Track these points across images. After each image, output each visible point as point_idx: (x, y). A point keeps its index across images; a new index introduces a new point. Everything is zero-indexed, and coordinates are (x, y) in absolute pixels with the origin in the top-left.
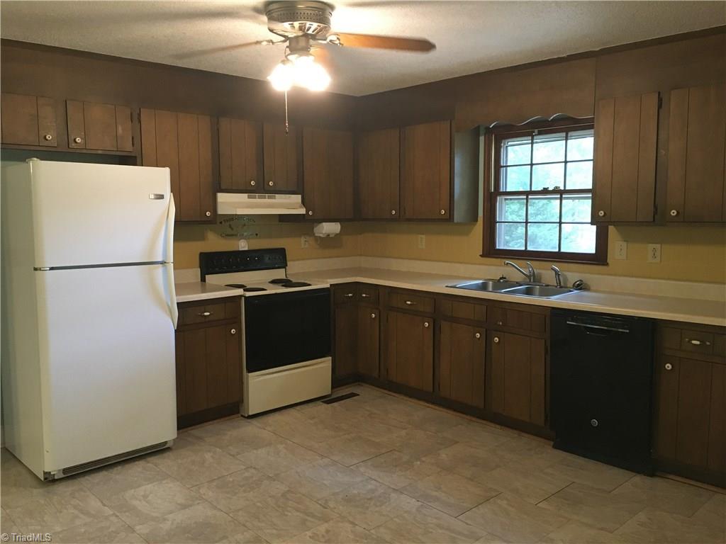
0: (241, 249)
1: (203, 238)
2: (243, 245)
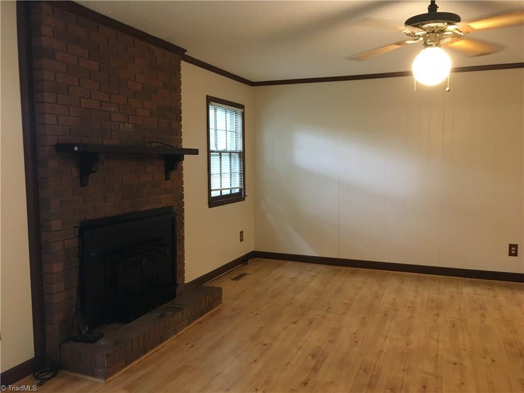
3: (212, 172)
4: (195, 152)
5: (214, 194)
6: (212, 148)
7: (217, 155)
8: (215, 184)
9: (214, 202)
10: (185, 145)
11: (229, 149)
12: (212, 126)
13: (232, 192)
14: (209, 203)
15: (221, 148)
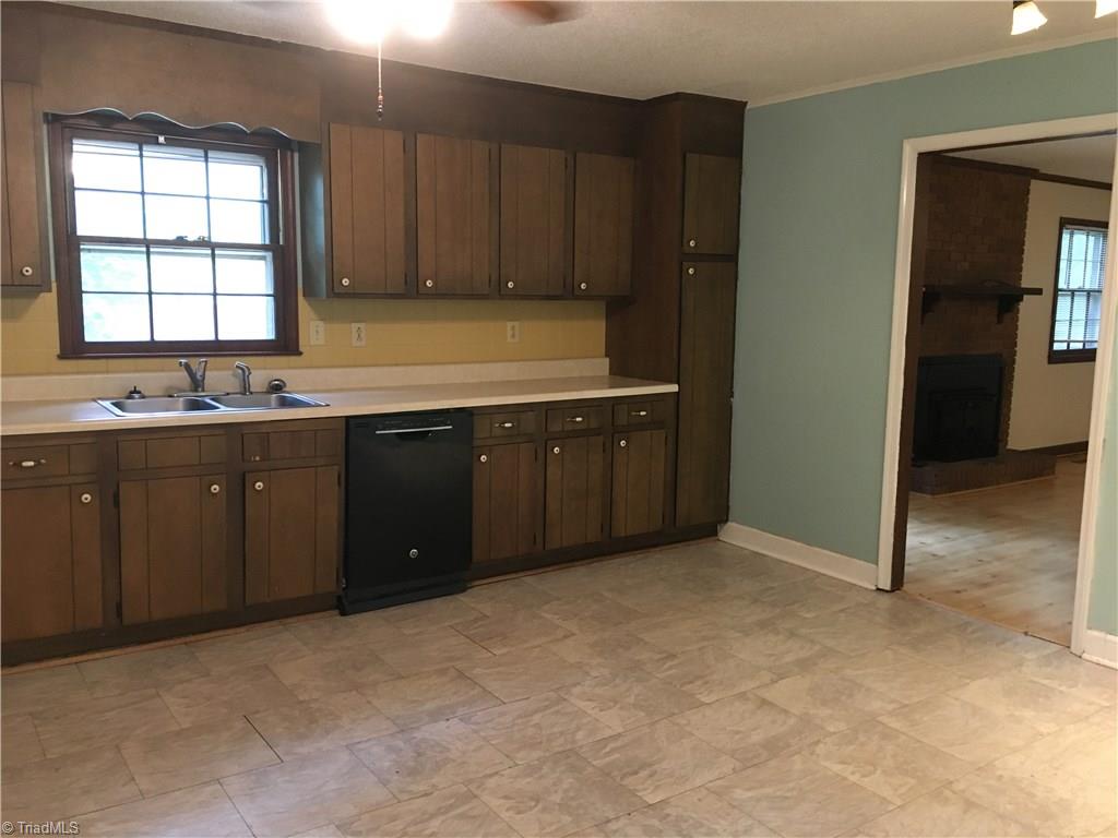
3: (1058, 317)
4: (1039, 292)
5: (1057, 347)
6: (1062, 285)
7: (1067, 295)
8: (1061, 332)
9: (1056, 358)
10: (1025, 284)
11: (1087, 287)
12: (1064, 255)
13: (1087, 347)
14: (1049, 356)
15: (1073, 286)
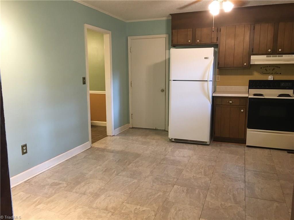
0: (269, 80)
1: (252, 74)
2: (270, 78)
